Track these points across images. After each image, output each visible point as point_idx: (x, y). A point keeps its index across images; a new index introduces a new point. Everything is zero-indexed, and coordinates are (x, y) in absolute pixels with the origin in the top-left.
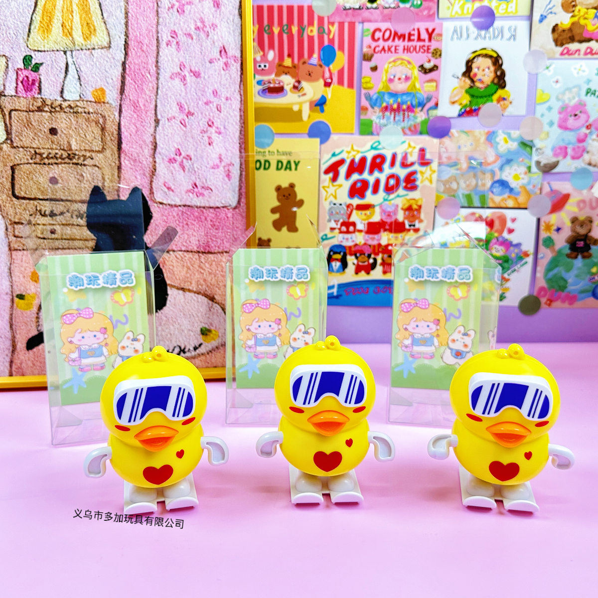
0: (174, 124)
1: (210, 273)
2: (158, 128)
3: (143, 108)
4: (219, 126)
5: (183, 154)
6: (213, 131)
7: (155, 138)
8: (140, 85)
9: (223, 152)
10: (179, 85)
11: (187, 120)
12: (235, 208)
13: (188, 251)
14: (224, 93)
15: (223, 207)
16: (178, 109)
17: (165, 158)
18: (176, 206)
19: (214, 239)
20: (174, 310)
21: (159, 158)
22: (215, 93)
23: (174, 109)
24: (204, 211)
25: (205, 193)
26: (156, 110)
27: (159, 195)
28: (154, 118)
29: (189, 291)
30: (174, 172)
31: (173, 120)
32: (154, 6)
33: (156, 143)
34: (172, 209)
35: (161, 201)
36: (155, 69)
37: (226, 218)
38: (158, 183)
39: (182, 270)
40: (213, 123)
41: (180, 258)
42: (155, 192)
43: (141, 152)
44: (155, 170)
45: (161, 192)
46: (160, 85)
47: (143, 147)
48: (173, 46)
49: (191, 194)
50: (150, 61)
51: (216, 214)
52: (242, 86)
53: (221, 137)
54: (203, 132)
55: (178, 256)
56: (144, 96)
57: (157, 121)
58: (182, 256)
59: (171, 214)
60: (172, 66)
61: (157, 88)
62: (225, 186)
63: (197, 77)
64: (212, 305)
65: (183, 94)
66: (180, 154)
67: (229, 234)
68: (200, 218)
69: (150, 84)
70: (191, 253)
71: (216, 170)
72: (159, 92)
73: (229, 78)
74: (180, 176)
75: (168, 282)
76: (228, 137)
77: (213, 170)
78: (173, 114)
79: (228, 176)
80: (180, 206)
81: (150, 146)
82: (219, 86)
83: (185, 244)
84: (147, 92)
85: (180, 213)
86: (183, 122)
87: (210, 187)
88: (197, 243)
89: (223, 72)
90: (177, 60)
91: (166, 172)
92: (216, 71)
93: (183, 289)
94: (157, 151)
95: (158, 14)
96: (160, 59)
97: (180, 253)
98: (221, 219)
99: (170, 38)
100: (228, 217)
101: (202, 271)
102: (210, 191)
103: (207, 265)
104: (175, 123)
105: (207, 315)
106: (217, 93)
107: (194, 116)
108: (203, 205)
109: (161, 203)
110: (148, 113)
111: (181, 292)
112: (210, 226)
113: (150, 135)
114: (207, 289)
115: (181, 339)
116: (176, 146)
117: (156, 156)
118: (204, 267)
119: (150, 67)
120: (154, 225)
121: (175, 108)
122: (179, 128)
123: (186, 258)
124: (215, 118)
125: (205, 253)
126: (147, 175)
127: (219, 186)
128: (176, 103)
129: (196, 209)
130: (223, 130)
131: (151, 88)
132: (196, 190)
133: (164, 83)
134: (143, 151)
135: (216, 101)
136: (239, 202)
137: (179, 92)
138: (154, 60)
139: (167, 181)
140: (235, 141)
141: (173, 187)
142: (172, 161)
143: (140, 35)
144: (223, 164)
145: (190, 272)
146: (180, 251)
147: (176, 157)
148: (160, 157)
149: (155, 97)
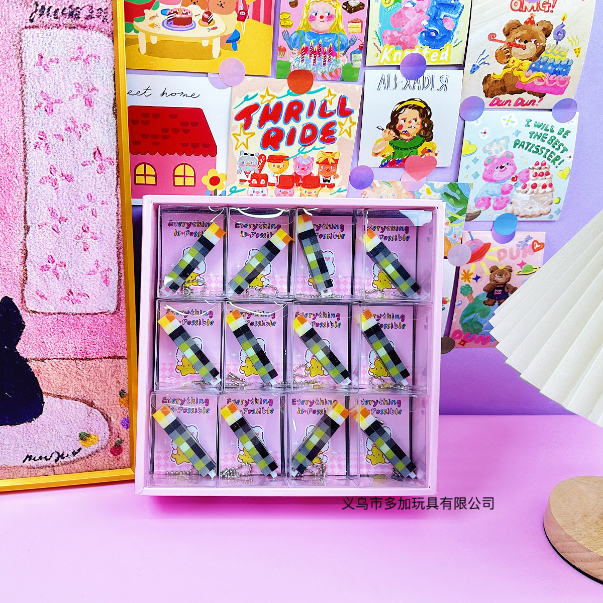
0: (45, 231)
1: (89, 380)
2: (27, 235)
3: (11, 215)
4: (95, 231)
5: (56, 261)
6: (89, 237)
7: (25, 245)
8: (6, 191)
9: (100, 258)
10: (50, 190)
11: (60, 226)
12: (114, 313)
13: (64, 359)
14: (99, 198)
15: (101, 313)
16: (49, 214)
17: (36, 266)
18: (50, 314)
19: (92, 346)
20: (50, 417)
21: (29, 266)
22: (90, 196)
23: (45, 215)
24: (81, 317)
25: (81, 300)
26: (25, 216)
27: (31, 304)
28: (23, 225)
29: (67, 397)
30: (47, 280)
31: (45, 226)
32: (19, 105)
33: (27, 251)
34: (46, 317)
35: (33, 309)
36: (23, 173)
37: (104, 324)
38: (29, 293)
39: (58, 378)
40: (88, 228)
41: (56, 366)
42: (27, 301)
43: (11, 260)
44: (27, 278)
45: (34, 300)
46: (29, 189)
47: (13, 255)
48: (42, 149)
49: (66, 301)
50: (17, 165)
51: (94, 320)
52: (119, 189)
53: (97, 243)
54: (78, 237)
55: (53, 364)
56: (11, 202)
57: (27, 228)
58: (58, 363)
59: (44, 322)
60: (41, 169)
61: (26, 194)
62: (103, 292)
63: (69, 181)
64: (91, 410)
65: (55, 199)
66: (53, 262)
67: (108, 339)
68: (77, 325)
69: (18, 190)
70: (67, 361)
71: (93, 276)
72: (28, 197)
73: (104, 181)
74: (54, 283)
75: (44, 390)
76: (104, 242)
77: (89, 276)
78: (44, 221)
79: (106, 281)
80: (54, 314)
81: (20, 254)
82: (94, 190)
83: (60, 352)
84: (15, 198)
85: (55, 321)
86: (55, 228)
87: (87, 293)
88: (74, 350)
89: (97, 175)
90: (46, 163)
91: (39, 280)
92: (90, 174)
93: (60, 397)
94: (28, 258)
95: (23, 114)
96: (28, 163)
97: (56, 360)
98: (99, 325)
99: (38, 140)
100: (106, 323)
101: (80, 378)
102: (87, 297)
103: (84, 370)
104: (47, 230)
105: (86, 421)
106: (91, 197)
107: (67, 222)
108: (79, 312)
109: (34, 312)
110: (17, 220)
111: (58, 399)
112: (88, 333)
113: (19, 242)
114: (85, 395)
115: (58, 445)
116: (47, 253)
117: (26, 263)
118: (82, 374)
119: (18, 172)
120: (27, 334)
121: (47, 214)
122: (51, 234)
123: (62, 366)
124: (90, 223)
125: (82, 359)
126: (18, 283)
127: (96, 292)
128: (47, 208)
129: (72, 316)
130: (99, 236)
131: (19, 194)
132: (71, 297)
133: (32, 188)
134: (12, 260)
135: (91, 206)
136: (118, 307)
137: (50, 196)
138: (22, 164)
139: (39, 289)
140: (112, 246)
141: (45, 296)
142: (44, 268)
143: (5, 137)
144: (100, 270)
145: (67, 380)
146: (55, 359)
147: (48, 264)
148: (31, 265)
149: (23, 203)
